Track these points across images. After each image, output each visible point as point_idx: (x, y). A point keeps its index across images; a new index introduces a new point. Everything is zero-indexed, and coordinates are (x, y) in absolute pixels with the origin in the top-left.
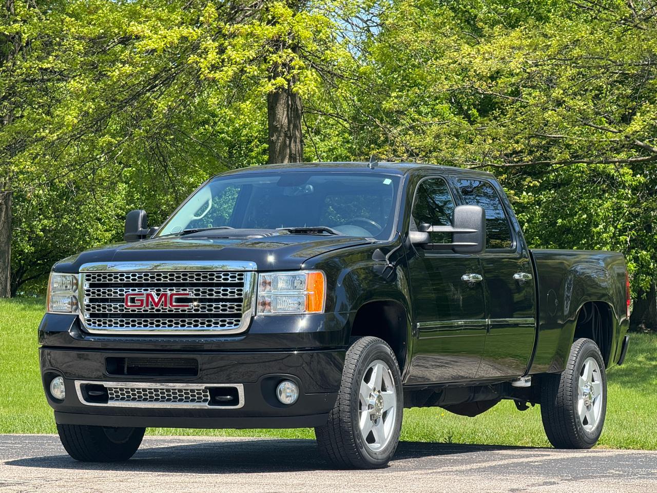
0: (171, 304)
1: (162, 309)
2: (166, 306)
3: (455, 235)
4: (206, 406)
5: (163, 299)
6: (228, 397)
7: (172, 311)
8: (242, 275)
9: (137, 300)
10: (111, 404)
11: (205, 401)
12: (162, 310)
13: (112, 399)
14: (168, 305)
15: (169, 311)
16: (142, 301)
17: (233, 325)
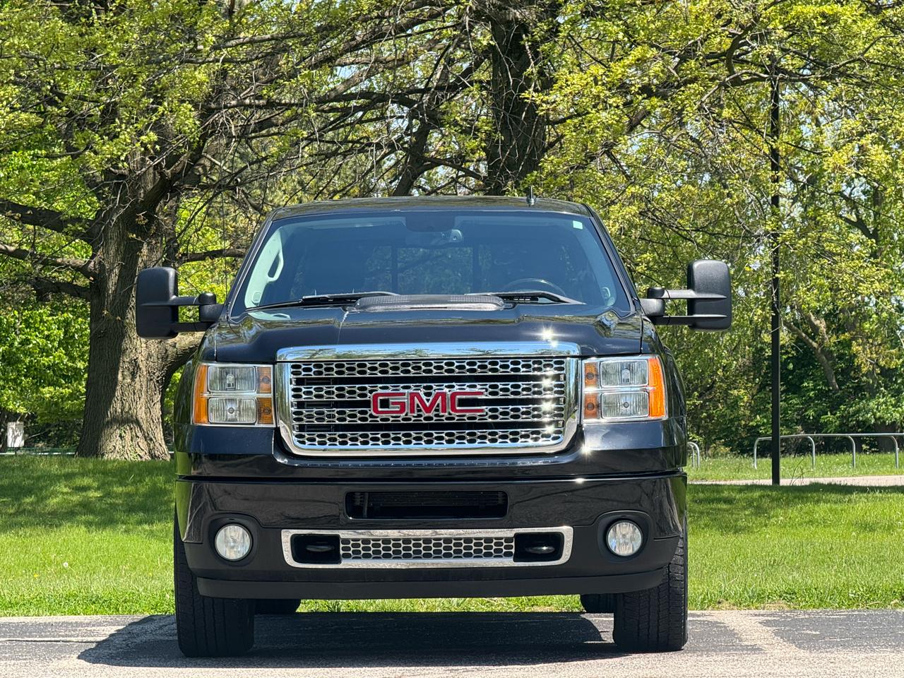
0: (453, 409)
1: (436, 415)
2: (444, 411)
3: (697, 304)
4: (509, 562)
5: (439, 401)
6: (545, 548)
7: (453, 419)
8: (562, 363)
9: (393, 403)
10: (346, 564)
11: (508, 555)
12: (435, 418)
13: (347, 556)
14: (449, 410)
15: (447, 419)
16: (403, 405)
17: (550, 439)
